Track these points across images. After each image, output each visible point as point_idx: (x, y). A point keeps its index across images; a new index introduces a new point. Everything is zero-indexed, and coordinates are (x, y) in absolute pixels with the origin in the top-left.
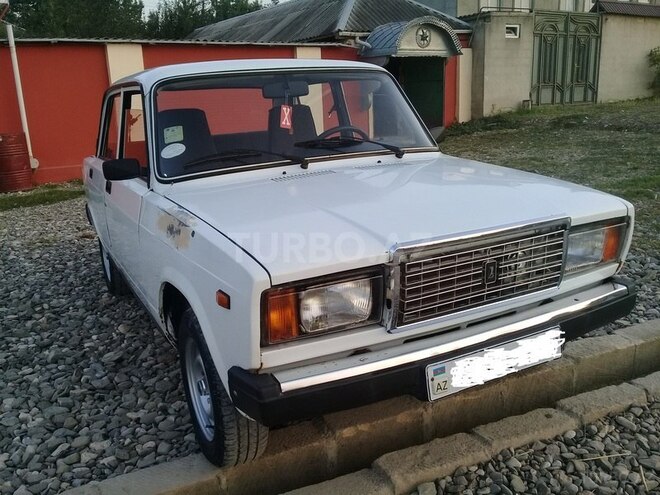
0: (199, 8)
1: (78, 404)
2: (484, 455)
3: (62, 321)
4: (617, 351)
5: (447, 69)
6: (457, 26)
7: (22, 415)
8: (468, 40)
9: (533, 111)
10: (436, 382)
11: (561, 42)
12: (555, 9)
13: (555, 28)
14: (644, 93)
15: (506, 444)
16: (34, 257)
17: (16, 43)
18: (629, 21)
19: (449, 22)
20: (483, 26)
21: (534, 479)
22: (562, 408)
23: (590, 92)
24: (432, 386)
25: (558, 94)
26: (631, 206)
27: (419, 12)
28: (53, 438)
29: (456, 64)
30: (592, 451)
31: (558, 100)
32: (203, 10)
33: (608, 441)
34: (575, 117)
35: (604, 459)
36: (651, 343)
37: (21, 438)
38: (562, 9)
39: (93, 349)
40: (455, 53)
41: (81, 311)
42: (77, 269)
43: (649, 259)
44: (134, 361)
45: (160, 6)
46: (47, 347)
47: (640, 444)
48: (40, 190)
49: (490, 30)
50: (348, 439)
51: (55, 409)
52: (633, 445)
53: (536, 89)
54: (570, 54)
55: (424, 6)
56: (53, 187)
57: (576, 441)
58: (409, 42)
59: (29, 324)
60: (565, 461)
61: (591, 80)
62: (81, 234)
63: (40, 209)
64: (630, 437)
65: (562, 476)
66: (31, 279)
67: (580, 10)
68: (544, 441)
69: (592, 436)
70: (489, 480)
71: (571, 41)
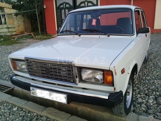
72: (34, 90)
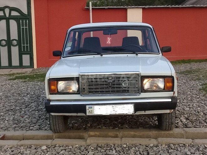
17: (92, 9)
24: (87, 111)
50: (92, 135)
69: (157, 146)
72: (91, 108)
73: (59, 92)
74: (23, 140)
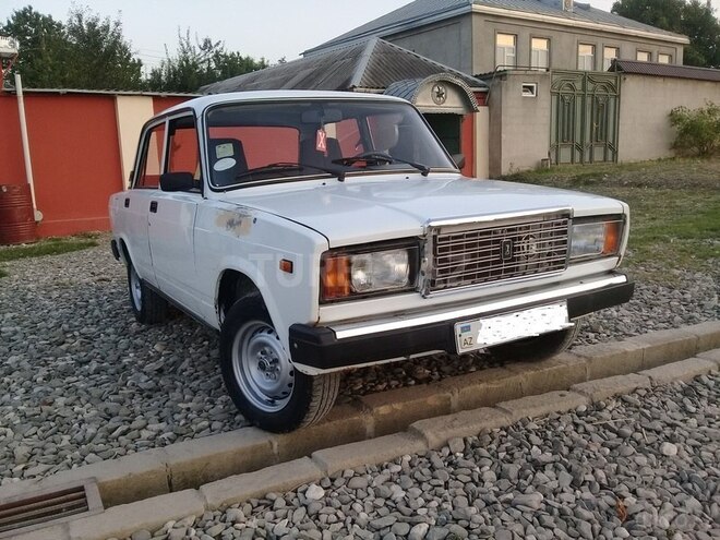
0: (205, 66)
1: (128, 401)
2: (505, 421)
3: (96, 344)
4: (626, 353)
5: (464, 127)
6: (473, 84)
7: (77, 408)
8: (484, 97)
9: (552, 170)
10: (463, 338)
11: (579, 100)
12: (573, 68)
13: (572, 88)
14: (665, 153)
15: (524, 413)
16: (53, 297)
17: (24, 93)
18: (648, 80)
19: (466, 80)
20: (500, 85)
21: (550, 437)
22: (574, 390)
23: (610, 152)
24: (460, 341)
25: (577, 154)
26: (626, 205)
27: (433, 70)
28: (110, 423)
29: (472, 122)
30: (600, 418)
31: (577, 159)
32: (209, 68)
33: (615, 413)
34: (594, 175)
35: (611, 423)
36: (658, 347)
37: (80, 425)
38: (580, 68)
39: (132, 363)
40: (472, 110)
41: (113, 337)
42: (100, 305)
43: (661, 288)
44: (174, 372)
45: (163, 63)
46: (87, 363)
47: (643, 414)
48: (43, 243)
49: (507, 89)
50: (384, 416)
51: (107, 404)
52: (638, 415)
53: (555, 148)
54: (588, 114)
55: (439, 64)
56: (57, 240)
57: (587, 413)
58: (425, 99)
59: (63, 347)
60: (576, 425)
61: (610, 139)
62: (97, 278)
63: (48, 258)
64: (635, 409)
65: (574, 434)
66: (54, 313)
67: (599, 70)
68: (559, 413)
69: (600, 409)
70: (509, 437)
71: (589, 100)
72: (468, 329)
73: (356, 293)
74: (171, 491)
